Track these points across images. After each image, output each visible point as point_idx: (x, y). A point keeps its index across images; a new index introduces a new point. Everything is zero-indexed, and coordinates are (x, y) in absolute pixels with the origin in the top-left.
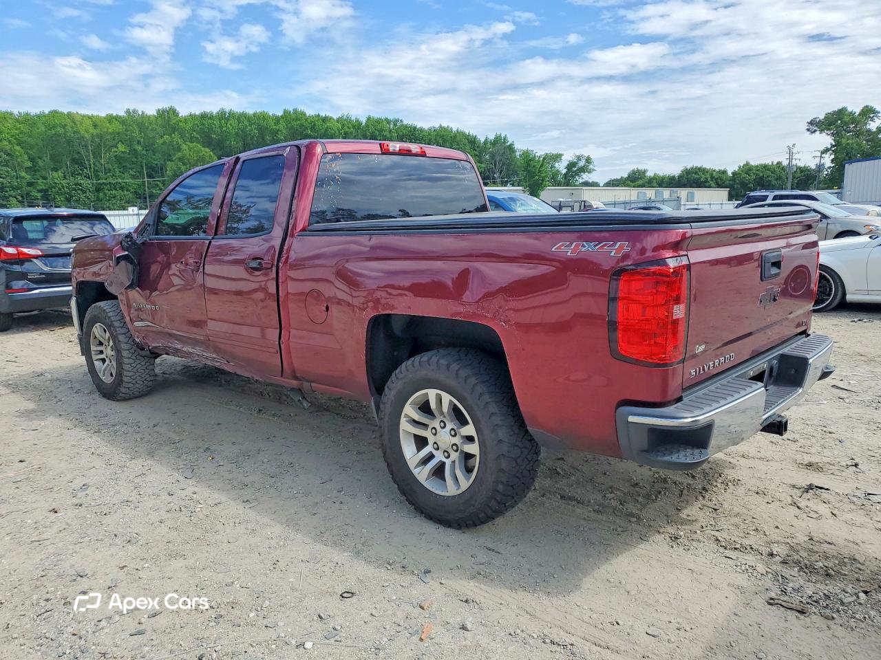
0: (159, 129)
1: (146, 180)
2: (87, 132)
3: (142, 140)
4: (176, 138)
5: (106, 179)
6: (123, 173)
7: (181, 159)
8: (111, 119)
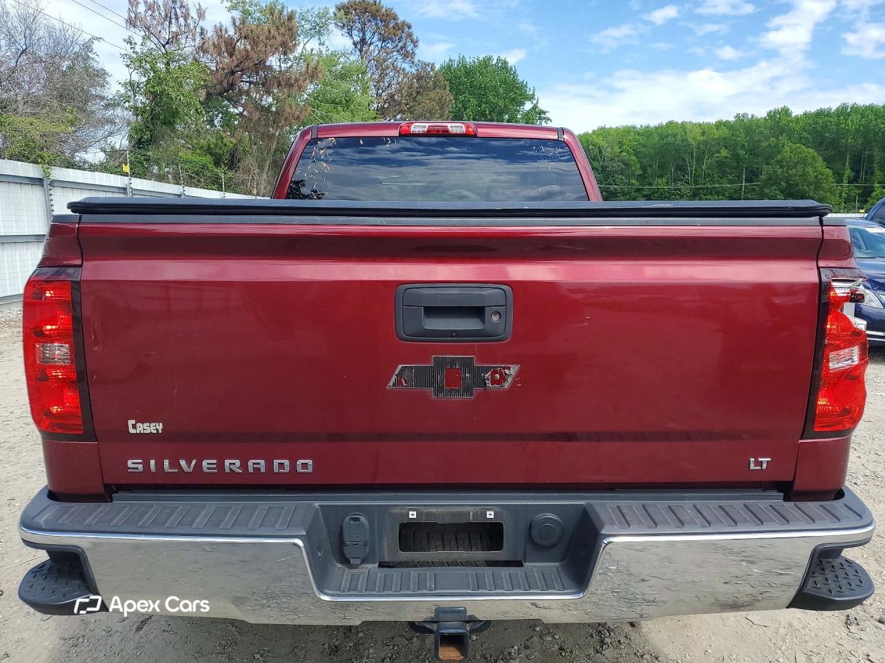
0: (767, 132)
1: (744, 184)
2: (694, 138)
3: (747, 144)
4: (783, 139)
5: (704, 184)
6: (721, 178)
7: (779, 162)
8: (720, 124)
